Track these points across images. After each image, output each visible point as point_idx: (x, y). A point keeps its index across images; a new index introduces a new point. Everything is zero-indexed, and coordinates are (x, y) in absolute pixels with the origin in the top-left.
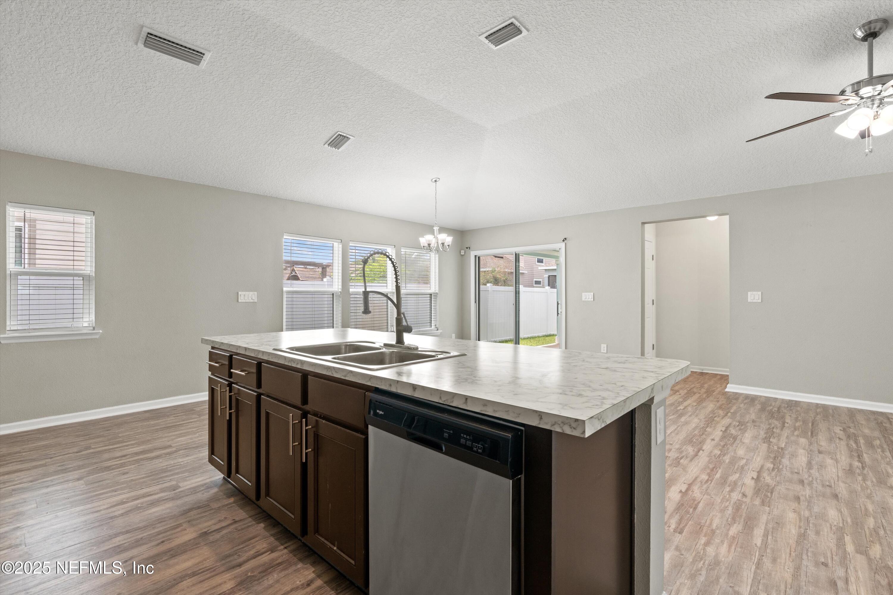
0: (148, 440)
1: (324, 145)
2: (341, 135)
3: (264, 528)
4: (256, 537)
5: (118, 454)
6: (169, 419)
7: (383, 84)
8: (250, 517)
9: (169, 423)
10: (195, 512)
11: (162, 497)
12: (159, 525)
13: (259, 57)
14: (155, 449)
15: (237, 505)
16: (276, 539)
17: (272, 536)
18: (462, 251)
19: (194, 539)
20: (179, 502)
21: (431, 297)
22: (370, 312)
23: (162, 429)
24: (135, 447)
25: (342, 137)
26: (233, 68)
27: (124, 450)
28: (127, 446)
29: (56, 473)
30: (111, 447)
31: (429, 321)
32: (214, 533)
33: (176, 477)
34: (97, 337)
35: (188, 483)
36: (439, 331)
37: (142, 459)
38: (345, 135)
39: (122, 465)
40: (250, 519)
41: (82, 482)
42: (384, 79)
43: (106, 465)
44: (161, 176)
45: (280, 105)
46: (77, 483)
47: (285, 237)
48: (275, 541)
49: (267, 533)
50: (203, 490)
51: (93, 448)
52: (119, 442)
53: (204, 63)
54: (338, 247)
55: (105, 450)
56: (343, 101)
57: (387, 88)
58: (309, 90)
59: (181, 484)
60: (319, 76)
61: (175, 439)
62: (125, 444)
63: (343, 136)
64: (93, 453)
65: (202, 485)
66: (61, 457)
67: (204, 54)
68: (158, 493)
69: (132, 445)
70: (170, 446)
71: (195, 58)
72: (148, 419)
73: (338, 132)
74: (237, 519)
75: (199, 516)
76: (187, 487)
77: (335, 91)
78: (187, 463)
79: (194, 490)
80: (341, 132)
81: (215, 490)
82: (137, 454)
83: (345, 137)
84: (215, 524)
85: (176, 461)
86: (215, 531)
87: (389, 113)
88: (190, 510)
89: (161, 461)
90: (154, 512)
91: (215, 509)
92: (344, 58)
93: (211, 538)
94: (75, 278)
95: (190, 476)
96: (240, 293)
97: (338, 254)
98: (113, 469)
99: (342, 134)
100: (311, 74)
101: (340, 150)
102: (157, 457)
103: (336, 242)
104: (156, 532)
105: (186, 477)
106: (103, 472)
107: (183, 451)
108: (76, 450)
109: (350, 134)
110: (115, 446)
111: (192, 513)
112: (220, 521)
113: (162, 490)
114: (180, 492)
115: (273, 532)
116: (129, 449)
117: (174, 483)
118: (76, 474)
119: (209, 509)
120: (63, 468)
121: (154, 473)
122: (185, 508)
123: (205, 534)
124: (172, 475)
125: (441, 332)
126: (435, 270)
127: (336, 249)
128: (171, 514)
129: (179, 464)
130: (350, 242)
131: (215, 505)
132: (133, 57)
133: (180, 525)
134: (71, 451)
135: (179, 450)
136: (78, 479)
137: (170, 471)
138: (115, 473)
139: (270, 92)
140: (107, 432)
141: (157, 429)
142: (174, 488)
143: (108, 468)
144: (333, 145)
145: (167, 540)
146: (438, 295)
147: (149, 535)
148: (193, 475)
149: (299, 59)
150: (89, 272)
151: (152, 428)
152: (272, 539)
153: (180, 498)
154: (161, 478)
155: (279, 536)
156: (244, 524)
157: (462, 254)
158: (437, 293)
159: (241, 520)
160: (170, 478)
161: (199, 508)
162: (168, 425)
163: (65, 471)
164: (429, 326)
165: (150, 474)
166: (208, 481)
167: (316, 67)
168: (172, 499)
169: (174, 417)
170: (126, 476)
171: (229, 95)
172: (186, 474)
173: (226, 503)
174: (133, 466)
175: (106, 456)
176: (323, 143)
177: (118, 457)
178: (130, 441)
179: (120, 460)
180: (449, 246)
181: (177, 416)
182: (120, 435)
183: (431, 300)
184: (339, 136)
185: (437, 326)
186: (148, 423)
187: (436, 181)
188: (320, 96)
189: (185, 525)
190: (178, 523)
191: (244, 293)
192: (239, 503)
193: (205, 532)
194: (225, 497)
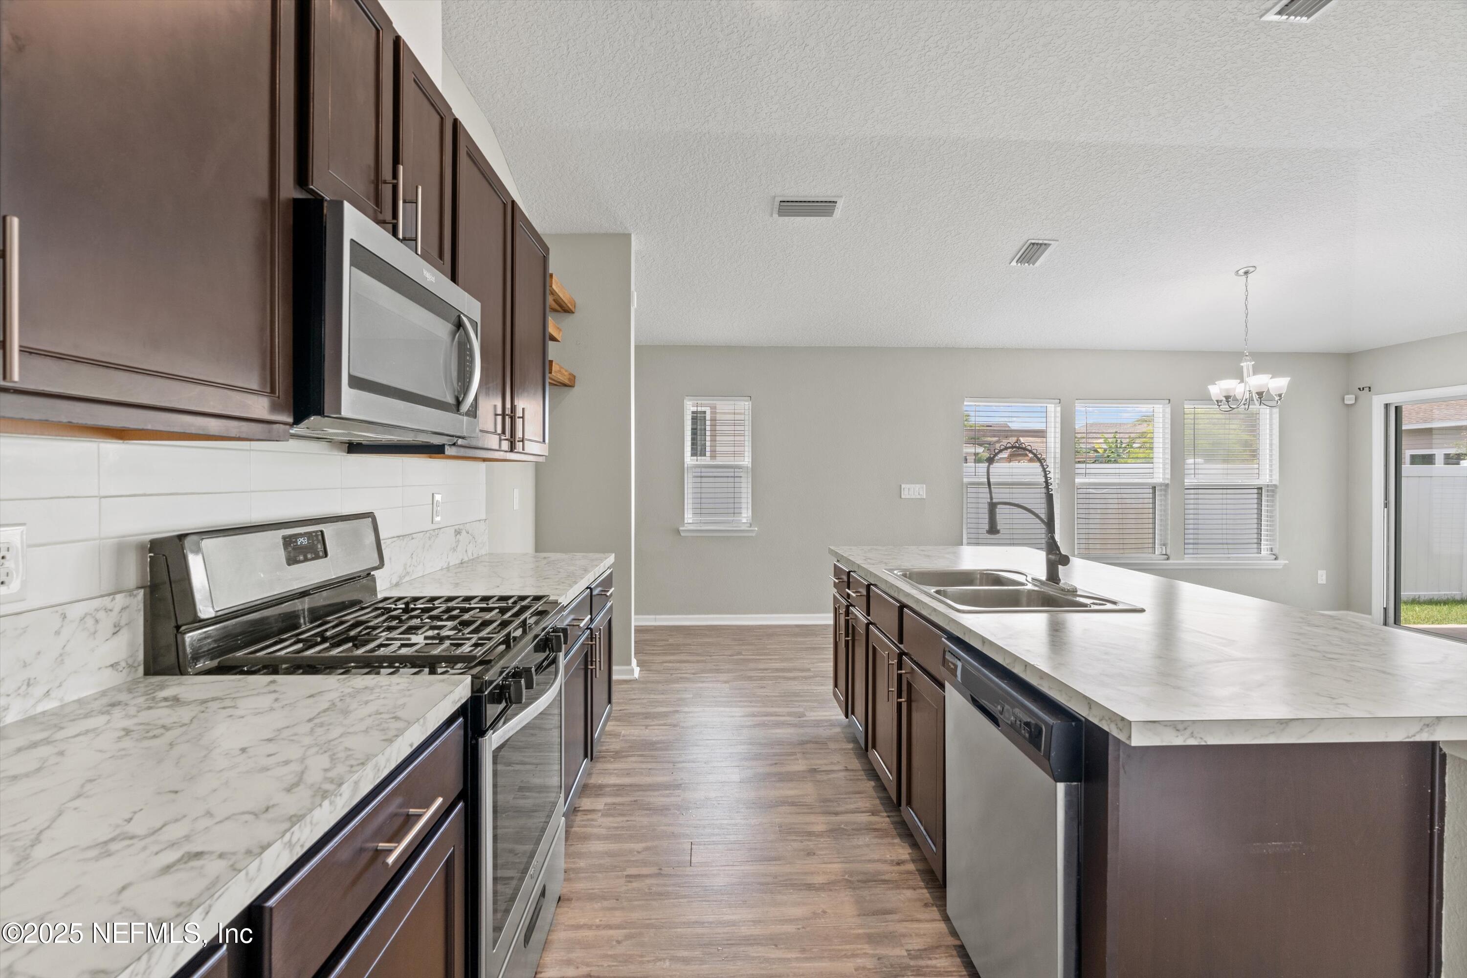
0: (791, 659)
1: (1010, 263)
2: (1033, 244)
3: (873, 787)
4: (863, 793)
5: (762, 666)
6: (816, 639)
7: (1090, 151)
8: (863, 770)
9: (815, 644)
10: (812, 745)
11: (787, 721)
12: (777, 747)
13: (899, 181)
14: (794, 669)
15: (855, 753)
16: (882, 804)
17: (878, 798)
18: (1346, 397)
19: (803, 771)
20: (802, 731)
21: (1260, 494)
22: (998, 532)
23: (807, 649)
24: (777, 663)
25: (1035, 246)
26: (870, 205)
27: (767, 663)
28: (771, 659)
29: (711, 671)
30: (758, 657)
31: (1255, 541)
32: (822, 773)
33: (805, 704)
34: (754, 535)
35: (815, 714)
36: (1281, 562)
37: (780, 677)
38: (1040, 242)
39: (762, 678)
40: (862, 773)
41: (727, 685)
42: (1091, 144)
43: (749, 675)
44: (813, 345)
45: (935, 230)
46: (724, 685)
47: (965, 403)
48: (880, 805)
49: (874, 793)
50: (825, 726)
51: (743, 655)
52: (765, 654)
53: (838, 212)
54: (1055, 412)
55: (753, 659)
56: (1028, 196)
57: (1100, 154)
58: (972, 198)
59: (807, 714)
60: (983, 176)
61: (816, 663)
62: (769, 657)
63: (1037, 244)
64: (741, 659)
65: (827, 721)
66: (718, 657)
67: (836, 202)
68: (784, 716)
69: (776, 659)
70: (809, 670)
71: (825, 209)
72: (796, 635)
73: (1028, 241)
74: (849, 768)
75: (813, 751)
76: (813, 718)
77: (1011, 188)
78: (820, 692)
79: (817, 724)
80: (1033, 239)
81: (838, 730)
82: (777, 670)
83: (1041, 244)
84: (826, 765)
85: (809, 688)
86: (823, 771)
87: (1114, 189)
88: (807, 742)
89: (796, 683)
90: (776, 733)
91: (831, 749)
92: (1016, 141)
93: (819, 777)
94: (736, 470)
95: (818, 708)
96: (903, 486)
97: (1055, 422)
98: (754, 680)
99: (1037, 242)
100: (971, 177)
101: (1038, 264)
102: (794, 678)
103: (1051, 403)
104: (773, 753)
105: (815, 708)
106: (745, 681)
107: (820, 678)
108: (729, 654)
109: (1050, 238)
110: (761, 657)
111: (808, 746)
112: (832, 763)
113: (789, 714)
114: (804, 721)
115: (881, 795)
116: (772, 663)
117: (801, 710)
118: (723, 677)
119: (826, 747)
120: (717, 668)
121: (787, 694)
122: (804, 739)
123: (813, 771)
124: (802, 701)
125: (1285, 565)
126: (1271, 440)
127: (1051, 414)
128: (789, 740)
129: (811, 691)
130: (1077, 401)
131: (832, 746)
132: (770, 230)
133: (794, 754)
134: (726, 653)
135: (816, 677)
136: (726, 682)
137: (801, 696)
138: (755, 685)
139: (920, 217)
140: (758, 641)
141: (802, 648)
142: (801, 715)
143: (750, 678)
144: (1025, 260)
145: (781, 764)
146: (1278, 490)
147: (767, 753)
148: (821, 707)
149: (950, 166)
150: (747, 463)
151: (799, 646)
152: (877, 802)
153: (802, 727)
154: (791, 701)
155: (886, 802)
156: (855, 776)
157: (1347, 402)
158: (1275, 486)
159: (853, 770)
160: (800, 704)
161: (816, 743)
162: (814, 646)
163: (718, 671)
164: (1255, 551)
165: (783, 695)
166: (834, 718)
167: (976, 167)
168: (795, 726)
169: (822, 637)
170: (762, 690)
171: (871, 237)
172: (815, 704)
173: (844, 747)
174: (770, 682)
175: (752, 665)
176: (1009, 261)
177: (761, 669)
178: (775, 655)
179: (762, 673)
180: (1280, 395)
181: (826, 638)
182: (768, 647)
183: (1260, 499)
184: (1032, 246)
185: (1276, 551)
186: (796, 639)
187: (1246, 273)
188: (989, 201)
189: (799, 756)
190: (793, 751)
191: (908, 486)
192: (857, 751)
193: (815, 769)
194: (845, 740)
